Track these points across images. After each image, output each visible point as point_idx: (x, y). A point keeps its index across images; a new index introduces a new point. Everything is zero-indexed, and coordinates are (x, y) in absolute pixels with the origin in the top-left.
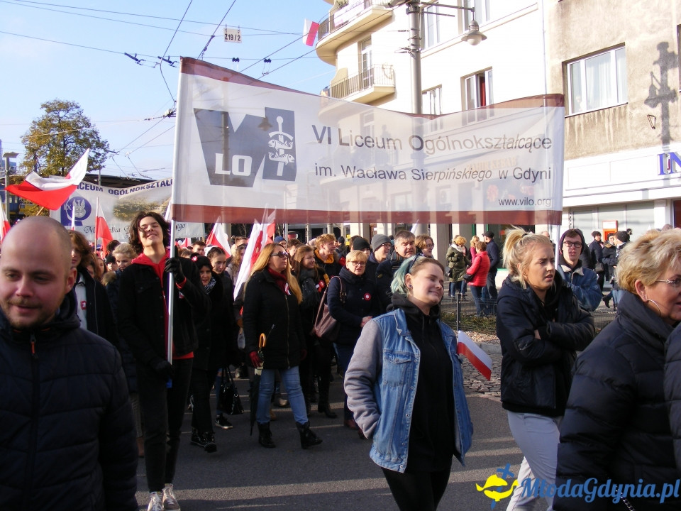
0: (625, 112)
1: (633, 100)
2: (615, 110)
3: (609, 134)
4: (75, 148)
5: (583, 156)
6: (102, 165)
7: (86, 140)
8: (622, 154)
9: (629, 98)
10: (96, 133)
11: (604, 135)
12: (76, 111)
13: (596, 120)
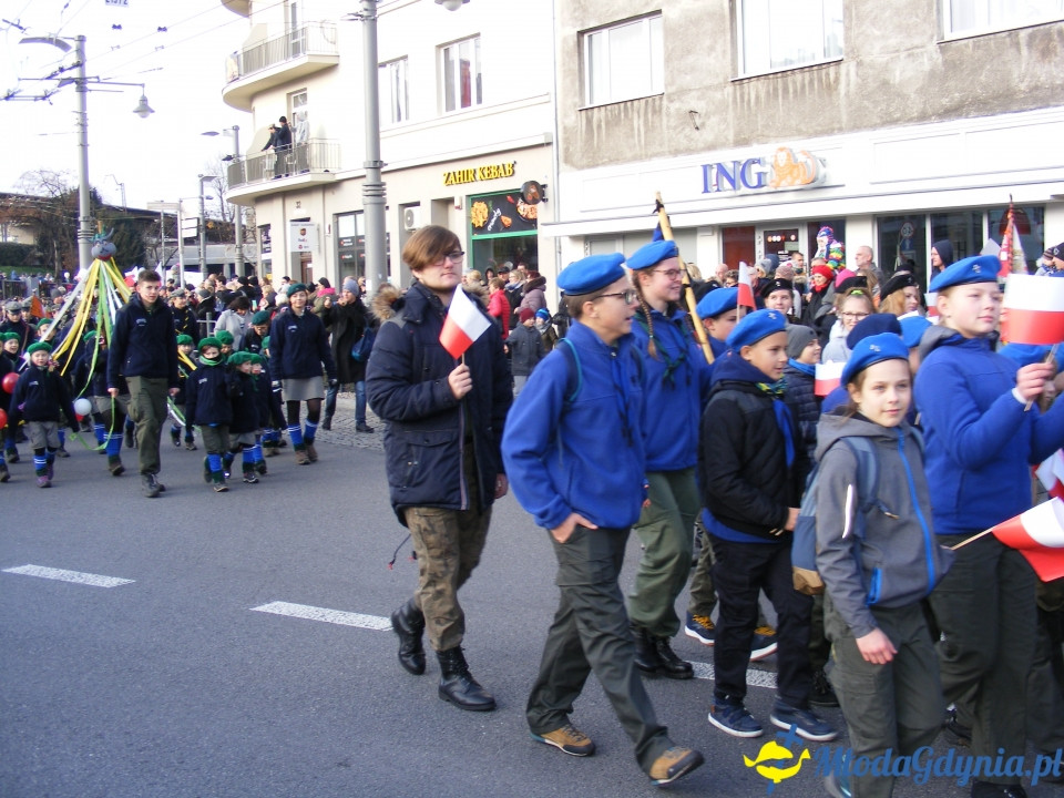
0: (661, 105)
1: (672, 89)
2: (647, 102)
3: (639, 135)
5: (604, 164)
8: (656, 163)
9: (666, 86)
11: (633, 136)
13: (622, 114)
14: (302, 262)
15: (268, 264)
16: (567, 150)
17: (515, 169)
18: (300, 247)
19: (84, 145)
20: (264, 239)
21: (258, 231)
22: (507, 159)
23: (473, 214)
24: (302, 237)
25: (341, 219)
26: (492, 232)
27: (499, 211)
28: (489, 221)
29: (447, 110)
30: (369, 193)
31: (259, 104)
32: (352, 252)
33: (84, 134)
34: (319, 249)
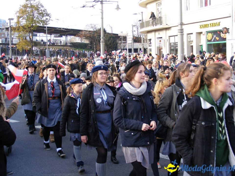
4: (37, 16)
6: (48, 23)
7: (42, 13)
10: (46, 10)
14: (160, 50)
15: (151, 50)
17: (220, 24)
18: (159, 45)
19: (102, 18)
21: (148, 40)
22: (218, 21)
23: (208, 37)
24: (160, 43)
25: (171, 37)
26: (214, 41)
27: (215, 36)
28: (212, 39)
29: (201, 7)
30: (179, 32)
32: (174, 47)
33: (102, 15)
34: (165, 46)
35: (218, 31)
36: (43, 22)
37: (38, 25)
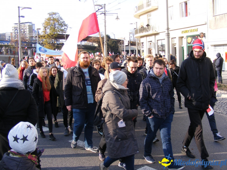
4: (58, 26)
5: (219, 28)
6: (66, 31)
7: (61, 24)
10: (64, 22)
12: (58, 15)
13: (224, 17)
14: (150, 50)
15: (143, 51)
16: (210, 25)
17: (198, 30)
18: (150, 47)
19: (105, 26)
20: (142, 45)
21: (141, 44)
22: (196, 28)
23: (188, 40)
24: (150, 45)
25: (158, 41)
26: (192, 44)
27: (194, 40)
28: (192, 42)
29: (182, 17)
30: (166, 35)
31: (141, 17)
32: (161, 48)
33: (105, 24)
35: (196, 36)
36: (62, 31)
37: (59, 33)
